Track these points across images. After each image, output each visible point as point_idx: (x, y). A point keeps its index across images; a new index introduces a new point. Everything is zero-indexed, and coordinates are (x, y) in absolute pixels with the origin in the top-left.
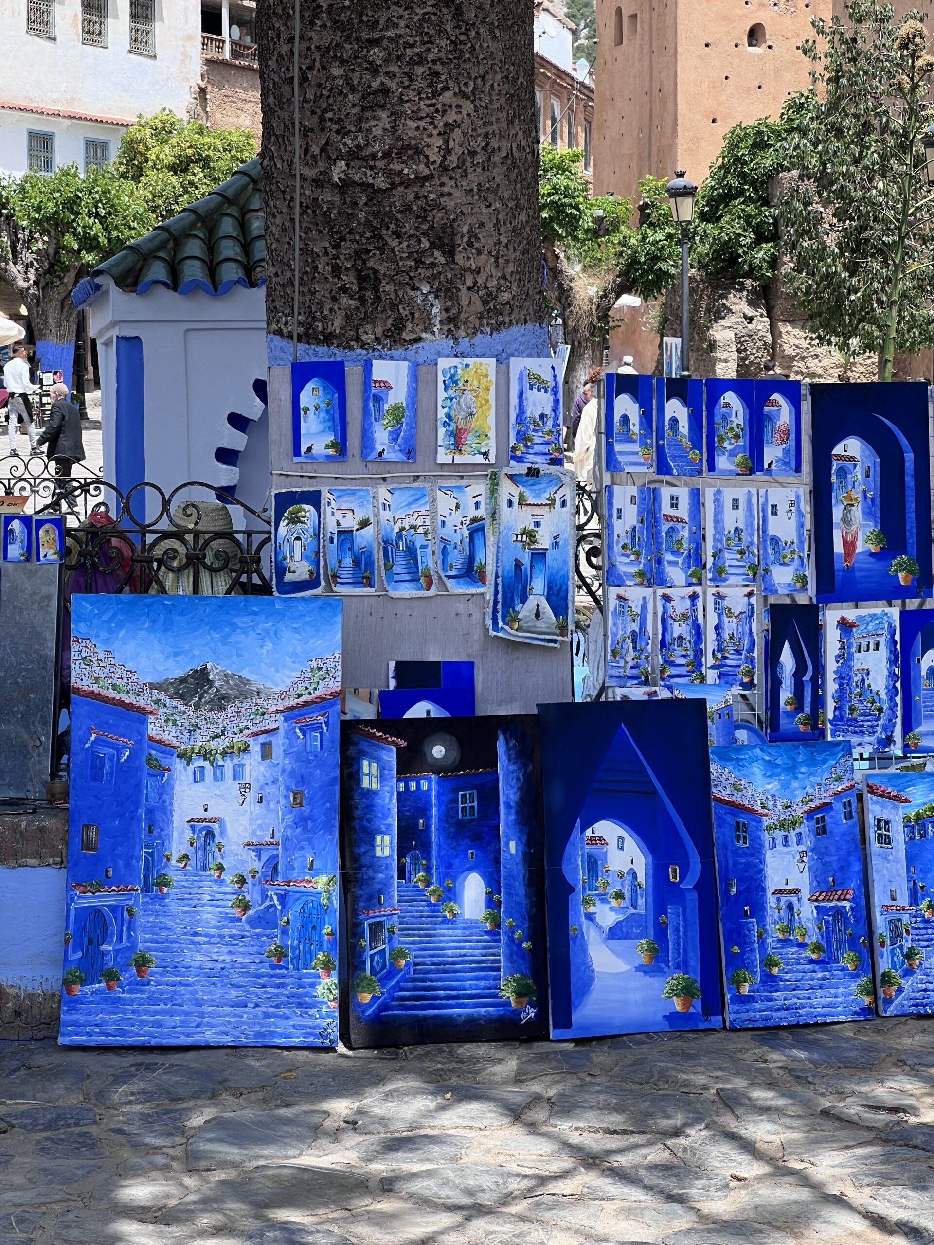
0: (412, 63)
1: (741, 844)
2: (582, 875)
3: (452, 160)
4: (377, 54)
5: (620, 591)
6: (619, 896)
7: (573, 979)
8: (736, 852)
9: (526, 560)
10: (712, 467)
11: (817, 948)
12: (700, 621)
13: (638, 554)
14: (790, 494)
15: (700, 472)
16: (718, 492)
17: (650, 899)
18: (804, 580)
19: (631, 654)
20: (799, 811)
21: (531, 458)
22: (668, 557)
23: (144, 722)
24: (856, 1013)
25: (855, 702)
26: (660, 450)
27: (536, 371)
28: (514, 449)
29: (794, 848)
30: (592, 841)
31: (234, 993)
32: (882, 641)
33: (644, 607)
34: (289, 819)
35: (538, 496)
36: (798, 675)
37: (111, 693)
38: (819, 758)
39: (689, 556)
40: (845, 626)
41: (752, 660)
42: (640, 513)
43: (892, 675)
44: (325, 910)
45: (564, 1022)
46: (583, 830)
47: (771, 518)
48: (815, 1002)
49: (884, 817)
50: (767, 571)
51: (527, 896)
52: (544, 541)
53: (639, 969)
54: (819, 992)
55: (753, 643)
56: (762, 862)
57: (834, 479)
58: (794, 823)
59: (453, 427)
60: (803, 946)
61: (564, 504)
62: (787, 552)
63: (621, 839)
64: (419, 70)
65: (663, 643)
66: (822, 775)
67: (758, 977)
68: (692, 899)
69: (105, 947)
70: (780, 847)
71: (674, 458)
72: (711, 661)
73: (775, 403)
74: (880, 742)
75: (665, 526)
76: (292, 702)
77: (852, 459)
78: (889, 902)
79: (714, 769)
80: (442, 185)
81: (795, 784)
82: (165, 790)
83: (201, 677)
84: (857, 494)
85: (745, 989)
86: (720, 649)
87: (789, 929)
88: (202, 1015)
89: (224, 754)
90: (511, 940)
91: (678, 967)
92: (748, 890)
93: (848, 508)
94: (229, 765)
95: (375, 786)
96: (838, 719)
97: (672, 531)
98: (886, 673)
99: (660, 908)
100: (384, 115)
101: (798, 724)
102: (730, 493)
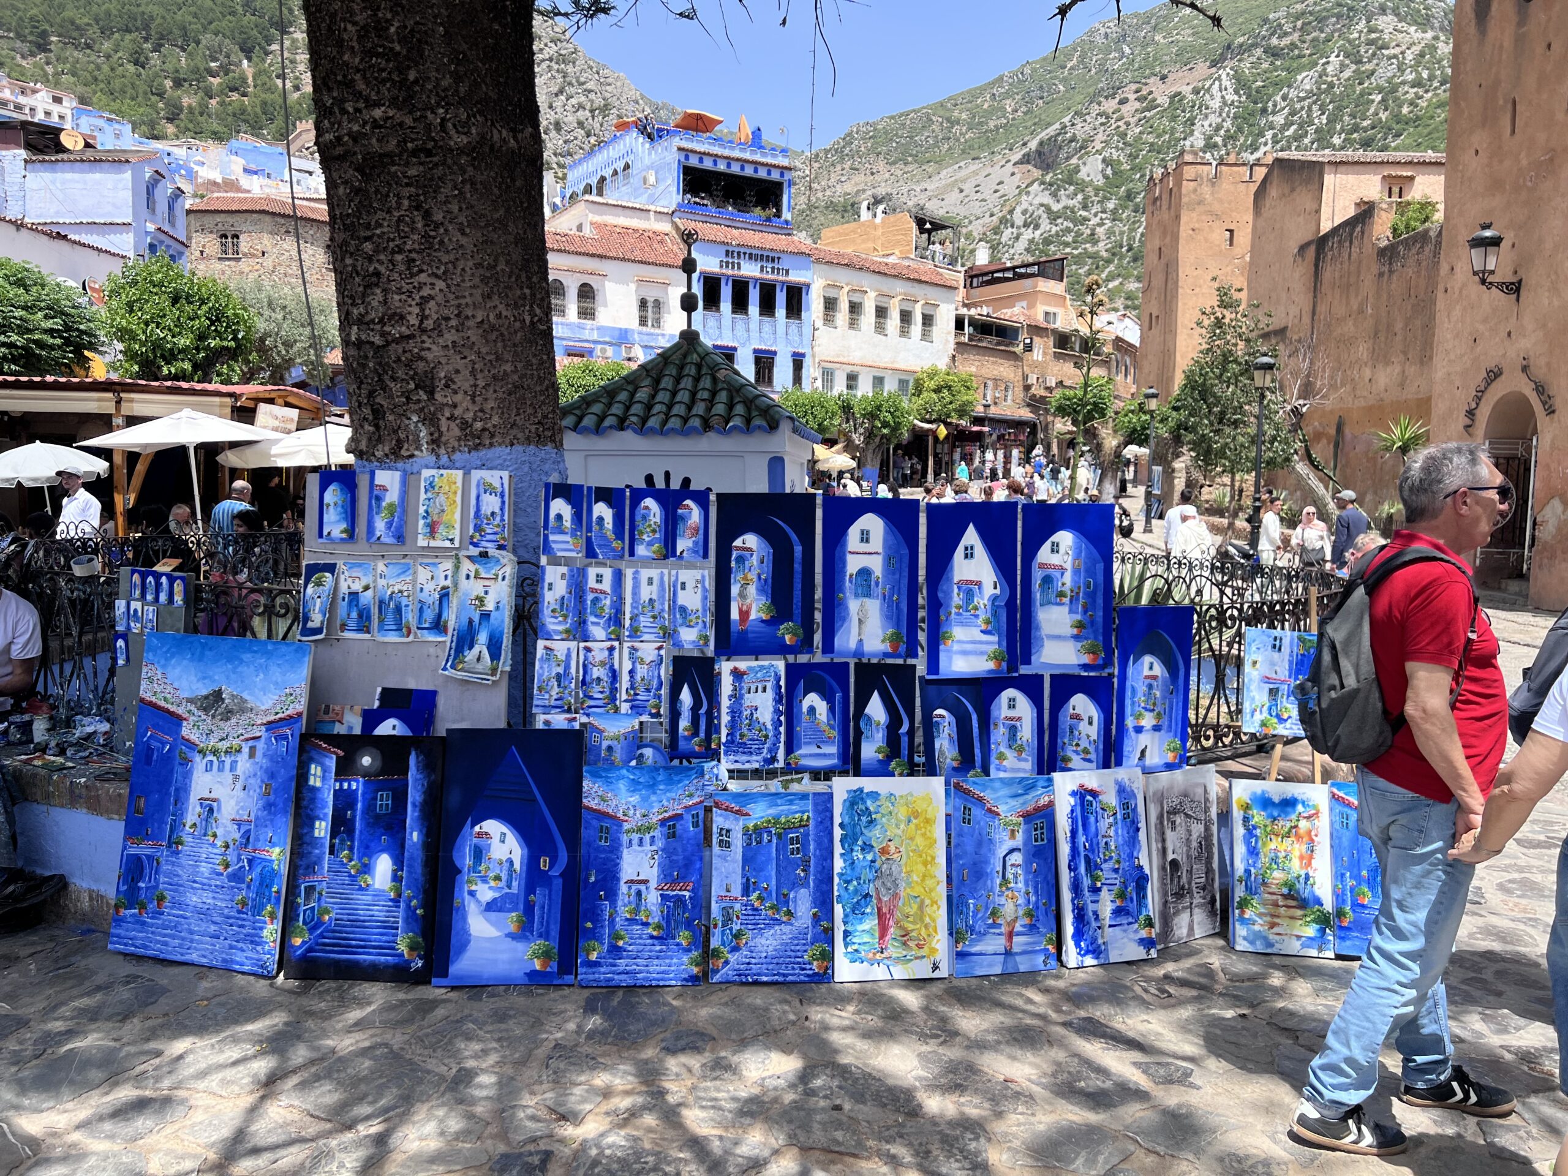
0: (393, 252)
1: (603, 843)
2: (468, 861)
3: (429, 324)
4: (368, 247)
5: (548, 643)
6: (498, 878)
7: (453, 941)
8: (599, 849)
9: (476, 619)
10: (632, 553)
11: (658, 927)
12: (616, 666)
13: (565, 617)
14: (697, 574)
15: (622, 557)
16: (636, 572)
17: (523, 883)
18: (706, 639)
19: (556, 690)
20: (655, 819)
21: (484, 544)
22: (592, 619)
23: (180, 726)
24: (685, 979)
25: (745, 730)
26: (589, 541)
27: (489, 480)
28: (472, 537)
29: (648, 847)
30: (479, 835)
31: (213, 928)
32: (769, 685)
33: (568, 656)
34: (261, 803)
35: (488, 572)
36: (695, 708)
37: (162, 704)
38: (676, 778)
39: (610, 619)
40: (737, 674)
41: (659, 697)
42: (569, 586)
43: (777, 711)
44: (274, 874)
45: (445, 974)
46: (473, 826)
47: (680, 592)
48: (651, 969)
49: (726, 827)
50: (675, 631)
51: (423, 875)
52: (490, 606)
53: (508, 935)
54: (656, 962)
55: (661, 684)
56: (619, 857)
57: (733, 564)
58: (649, 829)
59: (429, 520)
60: (646, 924)
61: (504, 579)
62: (693, 617)
63: (503, 834)
64: (399, 258)
65: (584, 682)
66: (677, 792)
67: (606, 947)
68: (558, 884)
69: (142, 885)
70: (635, 847)
71: (600, 546)
72: (624, 697)
73: (688, 507)
74: (766, 760)
75: (590, 597)
76: (272, 718)
77: (749, 549)
78: (723, 893)
79: (586, 784)
80: (423, 342)
81: (653, 798)
82: (188, 775)
83: (217, 695)
84: (752, 576)
85: (594, 956)
86: (632, 688)
87: (637, 910)
88: (192, 941)
89: (226, 752)
90: (408, 906)
91: (540, 936)
92: (604, 879)
93: (744, 586)
94: (228, 760)
95: (318, 784)
96: (730, 742)
97: (596, 600)
98: (771, 709)
99: (530, 888)
100: (378, 291)
101: (695, 745)
102: (645, 574)
